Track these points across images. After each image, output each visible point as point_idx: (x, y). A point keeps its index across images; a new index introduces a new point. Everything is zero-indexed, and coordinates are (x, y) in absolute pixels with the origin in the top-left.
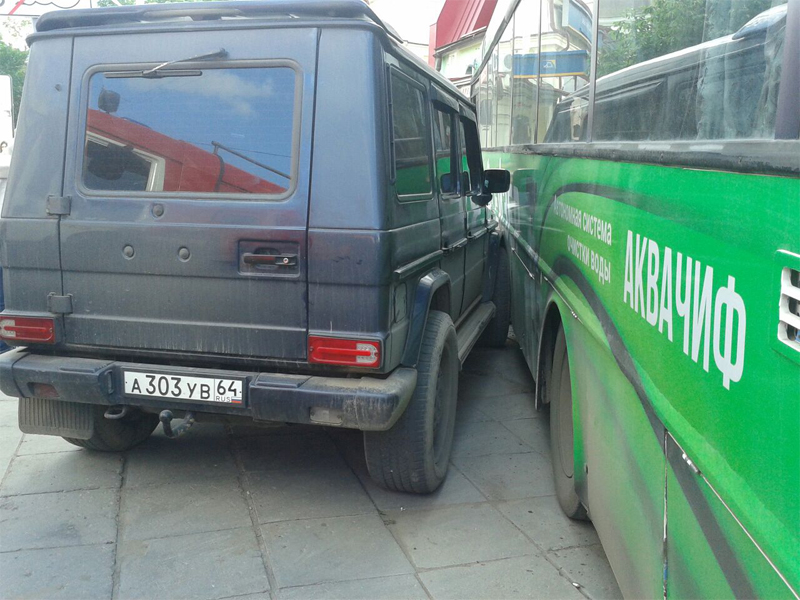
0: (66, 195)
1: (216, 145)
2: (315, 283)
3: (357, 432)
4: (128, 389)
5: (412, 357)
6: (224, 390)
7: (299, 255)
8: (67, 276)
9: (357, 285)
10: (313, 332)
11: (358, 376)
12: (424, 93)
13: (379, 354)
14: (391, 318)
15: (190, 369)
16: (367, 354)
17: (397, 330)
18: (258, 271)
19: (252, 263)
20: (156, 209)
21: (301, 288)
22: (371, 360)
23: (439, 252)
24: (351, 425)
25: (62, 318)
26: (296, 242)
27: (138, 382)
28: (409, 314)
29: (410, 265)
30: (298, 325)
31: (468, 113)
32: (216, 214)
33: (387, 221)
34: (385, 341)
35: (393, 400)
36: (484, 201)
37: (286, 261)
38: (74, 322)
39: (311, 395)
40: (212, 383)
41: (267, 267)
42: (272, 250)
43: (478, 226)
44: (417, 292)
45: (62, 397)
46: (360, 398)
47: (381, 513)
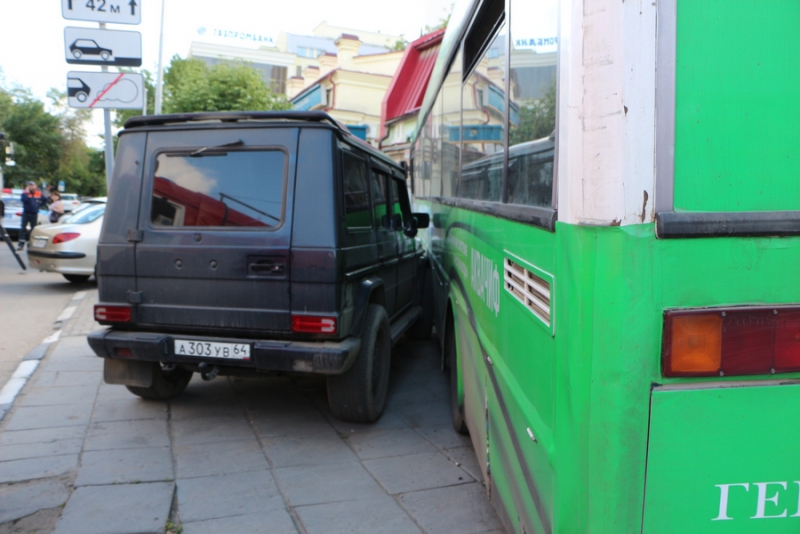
0: (141, 228)
1: (223, 195)
2: (295, 282)
3: (322, 377)
4: (177, 351)
5: (358, 330)
6: (239, 351)
7: (285, 264)
8: (140, 280)
9: (321, 283)
10: (295, 313)
11: (323, 341)
12: (366, 163)
13: (335, 326)
14: (343, 304)
15: (217, 338)
16: (328, 326)
17: (347, 311)
18: (259, 274)
19: (256, 270)
20: (197, 237)
21: (286, 285)
22: (331, 329)
23: (377, 265)
24: (318, 371)
25: (136, 306)
26: (283, 256)
27: (184, 347)
28: (355, 303)
29: (356, 272)
30: (284, 308)
31: (398, 174)
32: (235, 240)
33: (340, 243)
34: (340, 317)
35: (345, 354)
36: (412, 234)
37: (277, 268)
38: (144, 309)
39: (293, 353)
40: (230, 346)
41: (265, 272)
42: (268, 262)
43: (409, 252)
44: (360, 290)
45: (135, 357)
46: (324, 354)
47: (339, 433)
